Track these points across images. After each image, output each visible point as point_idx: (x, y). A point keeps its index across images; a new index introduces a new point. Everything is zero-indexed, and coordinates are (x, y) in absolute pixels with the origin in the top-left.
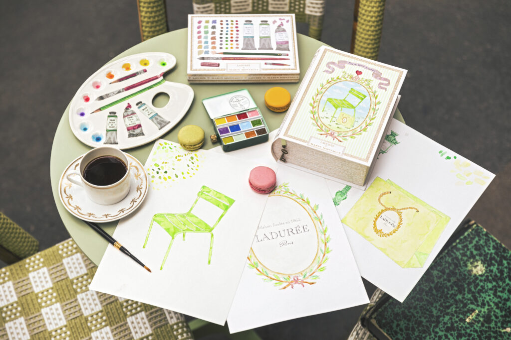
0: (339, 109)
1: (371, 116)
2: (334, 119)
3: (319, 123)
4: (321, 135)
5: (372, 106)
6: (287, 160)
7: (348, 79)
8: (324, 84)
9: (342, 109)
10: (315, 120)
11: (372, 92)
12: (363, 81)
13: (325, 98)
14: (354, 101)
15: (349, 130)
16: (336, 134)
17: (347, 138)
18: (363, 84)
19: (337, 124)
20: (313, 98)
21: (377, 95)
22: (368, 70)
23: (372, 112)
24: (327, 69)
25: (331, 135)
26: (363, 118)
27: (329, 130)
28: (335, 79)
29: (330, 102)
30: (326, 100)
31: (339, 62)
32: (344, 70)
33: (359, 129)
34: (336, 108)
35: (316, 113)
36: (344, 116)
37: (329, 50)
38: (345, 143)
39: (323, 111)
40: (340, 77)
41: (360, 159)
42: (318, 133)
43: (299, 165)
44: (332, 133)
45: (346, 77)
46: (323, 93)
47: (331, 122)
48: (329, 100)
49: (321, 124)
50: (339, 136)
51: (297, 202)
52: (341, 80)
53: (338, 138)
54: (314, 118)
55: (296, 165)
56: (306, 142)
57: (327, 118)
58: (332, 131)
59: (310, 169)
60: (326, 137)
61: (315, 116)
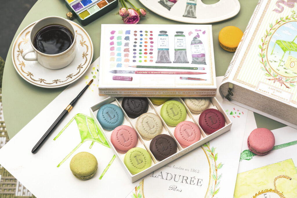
0: (287, 52)
2: (282, 63)
4: (270, 80)
6: (233, 98)
8: (273, 25)
9: (290, 52)
10: (263, 63)
13: (273, 40)
15: (296, 75)
16: (284, 80)
17: (294, 84)
19: (285, 68)
20: (262, 40)
24: (277, 8)
27: (277, 75)
28: (284, 19)
29: (279, 44)
30: (275, 42)
32: (293, 9)
34: (285, 51)
35: (264, 57)
36: (292, 60)
38: (292, 90)
39: (272, 54)
40: (289, 17)
42: (266, 78)
43: (245, 104)
44: (280, 79)
45: (295, 16)
46: (272, 35)
47: (279, 66)
48: (278, 42)
49: (269, 68)
50: (287, 81)
51: (206, 154)
52: (290, 20)
53: (286, 84)
54: (263, 62)
55: (242, 103)
56: (254, 87)
57: (275, 62)
58: (280, 76)
59: (256, 109)
60: (274, 82)
61: (263, 59)
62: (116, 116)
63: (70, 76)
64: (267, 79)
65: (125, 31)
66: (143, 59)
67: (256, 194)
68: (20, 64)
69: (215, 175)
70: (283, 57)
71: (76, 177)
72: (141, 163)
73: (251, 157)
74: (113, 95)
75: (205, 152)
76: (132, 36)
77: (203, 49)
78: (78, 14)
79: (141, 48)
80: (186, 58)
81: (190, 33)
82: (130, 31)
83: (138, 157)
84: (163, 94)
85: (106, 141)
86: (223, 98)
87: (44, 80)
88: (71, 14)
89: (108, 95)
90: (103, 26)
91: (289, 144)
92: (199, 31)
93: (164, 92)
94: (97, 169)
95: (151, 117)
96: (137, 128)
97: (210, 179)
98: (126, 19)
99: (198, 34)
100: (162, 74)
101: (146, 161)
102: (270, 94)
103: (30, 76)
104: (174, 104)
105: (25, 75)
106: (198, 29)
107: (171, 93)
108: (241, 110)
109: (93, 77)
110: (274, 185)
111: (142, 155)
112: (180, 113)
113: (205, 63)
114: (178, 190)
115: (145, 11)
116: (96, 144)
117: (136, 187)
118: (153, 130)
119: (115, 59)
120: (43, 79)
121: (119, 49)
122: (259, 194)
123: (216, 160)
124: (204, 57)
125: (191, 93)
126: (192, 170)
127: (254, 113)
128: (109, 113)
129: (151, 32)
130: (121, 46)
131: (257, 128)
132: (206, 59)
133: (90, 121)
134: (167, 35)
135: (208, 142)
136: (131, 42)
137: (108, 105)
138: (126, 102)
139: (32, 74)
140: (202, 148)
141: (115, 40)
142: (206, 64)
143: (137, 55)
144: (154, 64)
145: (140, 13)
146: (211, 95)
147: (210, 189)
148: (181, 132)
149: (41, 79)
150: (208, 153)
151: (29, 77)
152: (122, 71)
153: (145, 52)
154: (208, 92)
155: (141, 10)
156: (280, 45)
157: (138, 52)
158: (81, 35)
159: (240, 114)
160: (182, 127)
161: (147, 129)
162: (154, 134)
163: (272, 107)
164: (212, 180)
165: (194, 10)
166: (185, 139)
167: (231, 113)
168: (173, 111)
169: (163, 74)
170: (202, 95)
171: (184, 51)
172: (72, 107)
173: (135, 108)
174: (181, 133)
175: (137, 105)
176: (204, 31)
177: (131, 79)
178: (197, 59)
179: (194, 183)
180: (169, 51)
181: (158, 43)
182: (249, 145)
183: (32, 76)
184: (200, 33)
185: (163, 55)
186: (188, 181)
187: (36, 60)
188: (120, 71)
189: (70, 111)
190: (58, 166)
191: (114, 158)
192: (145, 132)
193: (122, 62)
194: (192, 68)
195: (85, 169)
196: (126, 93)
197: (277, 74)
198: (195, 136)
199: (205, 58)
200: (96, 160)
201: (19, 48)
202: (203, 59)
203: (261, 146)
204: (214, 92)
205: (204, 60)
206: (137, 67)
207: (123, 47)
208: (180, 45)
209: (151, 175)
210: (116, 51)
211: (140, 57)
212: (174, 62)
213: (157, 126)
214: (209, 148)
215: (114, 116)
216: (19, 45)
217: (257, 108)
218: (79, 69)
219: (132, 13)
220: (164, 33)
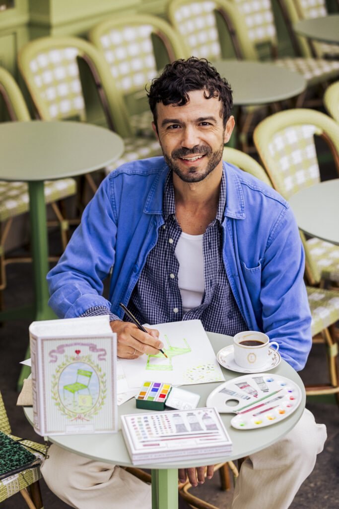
0: (76, 393)
1: (103, 389)
2: (76, 404)
3: (66, 411)
4: (72, 421)
5: (100, 380)
7: (72, 361)
8: (55, 375)
9: (78, 392)
11: (96, 367)
12: (84, 359)
13: (61, 388)
14: (84, 380)
16: (83, 416)
17: (92, 415)
18: (85, 362)
19: (80, 407)
20: (52, 392)
21: (101, 368)
22: (84, 347)
23: (102, 385)
24: (51, 359)
25: (79, 418)
26: (98, 393)
28: (61, 366)
29: (66, 389)
31: (58, 348)
32: (64, 354)
33: (98, 405)
34: (73, 393)
35: (60, 405)
36: (82, 398)
37: (45, 340)
38: (92, 421)
40: (65, 362)
41: (109, 430)
44: (79, 416)
45: (69, 360)
46: (57, 383)
47: (74, 407)
49: (68, 412)
50: (86, 416)
52: (67, 365)
53: (86, 418)
54: (61, 409)
56: (63, 432)
57: (70, 404)
58: (79, 414)
60: (77, 421)
64: (70, 421)
70: (74, 398)
102: (77, 431)
156: (68, 389)
197: (76, 414)
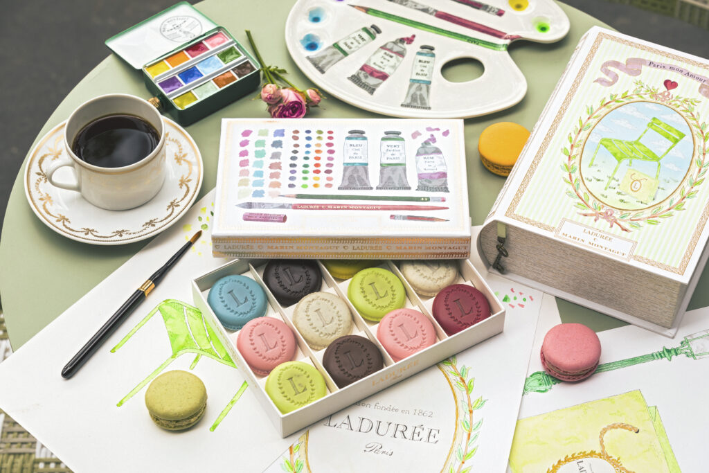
0: (625, 162)
1: (694, 177)
2: (613, 183)
3: (582, 191)
4: (585, 215)
5: (696, 157)
6: (510, 267)
7: (647, 97)
8: (595, 109)
9: (631, 162)
10: (572, 184)
11: (699, 127)
12: (678, 103)
13: (595, 139)
14: (659, 144)
15: (644, 206)
16: (617, 215)
17: (640, 223)
18: (678, 109)
19: (619, 193)
20: (570, 138)
21: (708, 134)
22: (690, 79)
23: (695, 169)
24: (603, 76)
25: (606, 216)
26: (677, 181)
27: (603, 207)
28: (619, 97)
29: (606, 147)
30: (598, 141)
31: (629, 61)
32: (638, 78)
33: (666, 205)
34: (619, 160)
35: (574, 172)
36: (635, 177)
37: (608, 37)
38: (634, 234)
40: (629, 94)
41: (667, 268)
42: (578, 213)
43: (536, 280)
44: (609, 213)
45: (642, 92)
46: (591, 128)
47: (606, 189)
48: (605, 142)
49: (585, 193)
50: (624, 219)
51: (448, 379)
52: (632, 100)
53: (622, 223)
54: (571, 180)
55: (529, 278)
56: (552, 229)
57: (599, 180)
58: (608, 208)
59: (559, 289)
60: (596, 220)
61: (573, 175)
62: (250, 298)
63: (151, 223)
64: (580, 214)
65: (274, 130)
66: (310, 182)
67: (559, 462)
68: (41, 199)
69: (468, 422)
70: (615, 171)
71: (159, 424)
72: (304, 391)
73: (548, 387)
74: (245, 253)
75: (446, 376)
76: (287, 141)
77: (442, 164)
78: (171, 99)
79: (306, 162)
80: (404, 180)
81: (415, 135)
82: (283, 130)
83: (296, 381)
84: (354, 251)
85: (227, 355)
86: (488, 268)
87: (93, 230)
88: (158, 100)
89: (234, 253)
90: (225, 121)
91: (634, 361)
92: (436, 131)
93: (356, 245)
94: (205, 408)
95: (326, 300)
96: (295, 323)
97: (456, 429)
98: (277, 109)
99: (432, 135)
100: (351, 209)
101: (314, 387)
102: (586, 243)
103: (64, 222)
104: (377, 274)
105: (53, 220)
106: (433, 127)
107: (372, 248)
108: (528, 292)
109: (202, 226)
110: (599, 443)
111: (306, 376)
112: (390, 293)
113: (446, 190)
114: (384, 452)
115: (318, 93)
116: (204, 359)
117: (291, 448)
118: (331, 328)
119: (251, 183)
120: (91, 229)
121: (259, 164)
122: (566, 461)
123: (469, 392)
124: (444, 179)
125: (415, 248)
126: (417, 412)
127: (557, 298)
128: (234, 291)
129: (330, 132)
130: (263, 159)
131: (560, 322)
132: (448, 182)
133: (192, 313)
134: (365, 138)
135: (454, 356)
136: (286, 151)
137: (233, 277)
138: (273, 271)
139: (67, 220)
140: (440, 368)
141: (251, 148)
142: (448, 192)
143: (299, 175)
144: (334, 191)
145: (308, 99)
146: (459, 254)
147: (455, 448)
148: (392, 329)
149: (88, 229)
150: (451, 377)
151: (60, 225)
152: (263, 204)
153: (316, 169)
154: (452, 246)
155: (310, 92)
156: (609, 148)
157: (299, 169)
158: (176, 141)
159: (525, 300)
160: (394, 319)
161: (318, 324)
162: (334, 336)
163: (595, 280)
164: (460, 430)
165: (426, 93)
166: (402, 343)
167: (505, 299)
168: (375, 289)
169: (354, 209)
170: (439, 254)
171: (400, 168)
172: (153, 285)
173: (291, 285)
174: (392, 331)
175: (297, 277)
176: (445, 130)
177: (284, 219)
178: (430, 182)
179: (420, 437)
180: (369, 167)
181: (345, 153)
182: (544, 359)
183: (66, 223)
184: (438, 135)
185: (355, 175)
186: (408, 434)
187: (78, 189)
188: (259, 203)
189: (148, 294)
190: (120, 404)
191: (243, 389)
192: (314, 330)
193: (266, 188)
194: (418, 199)
195: (178, 405)
196: (272, 247)
197: (601, 204)
198: (424, 339)
199: (446, 181)
200: (204, 387)
201: (40, 168)
202: (443, 182)
203: (570, 358)
204: (465, 245)
205: (445, 183)
206: (297, 198)
207: (267, 161)
208: (392, 157)
209: (326, 422)
210: (251, 168)
211: (305, 178)
212: (377, 188)
213: (341, 319)
214: (454, 368)
215: (246, 298)
216: (40, 163)
217: (563, 287)
218: (170, 210)
219: (290, 96)
220: (358, 134)
